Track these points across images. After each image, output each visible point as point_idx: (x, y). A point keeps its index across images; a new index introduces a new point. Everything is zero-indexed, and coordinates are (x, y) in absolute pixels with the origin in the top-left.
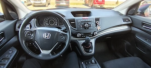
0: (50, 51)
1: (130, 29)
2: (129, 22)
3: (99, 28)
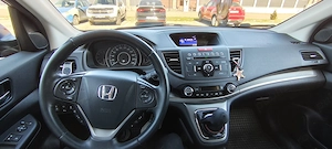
0: (114, 132)
1: (320, 79)
2: (319, 62)
3: (239, 74)
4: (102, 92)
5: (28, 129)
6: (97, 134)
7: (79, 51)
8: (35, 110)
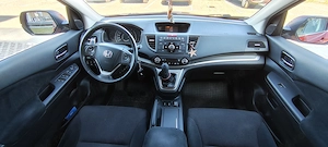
1: (262, 62)
3: (192, 53)
4: (105, 54)
5: (74, 70)
6: (103, 73)
7: (99, 31)
8: (78, 61)
